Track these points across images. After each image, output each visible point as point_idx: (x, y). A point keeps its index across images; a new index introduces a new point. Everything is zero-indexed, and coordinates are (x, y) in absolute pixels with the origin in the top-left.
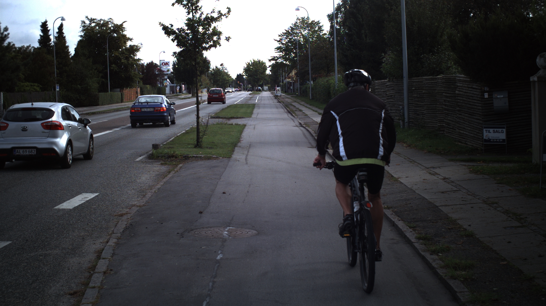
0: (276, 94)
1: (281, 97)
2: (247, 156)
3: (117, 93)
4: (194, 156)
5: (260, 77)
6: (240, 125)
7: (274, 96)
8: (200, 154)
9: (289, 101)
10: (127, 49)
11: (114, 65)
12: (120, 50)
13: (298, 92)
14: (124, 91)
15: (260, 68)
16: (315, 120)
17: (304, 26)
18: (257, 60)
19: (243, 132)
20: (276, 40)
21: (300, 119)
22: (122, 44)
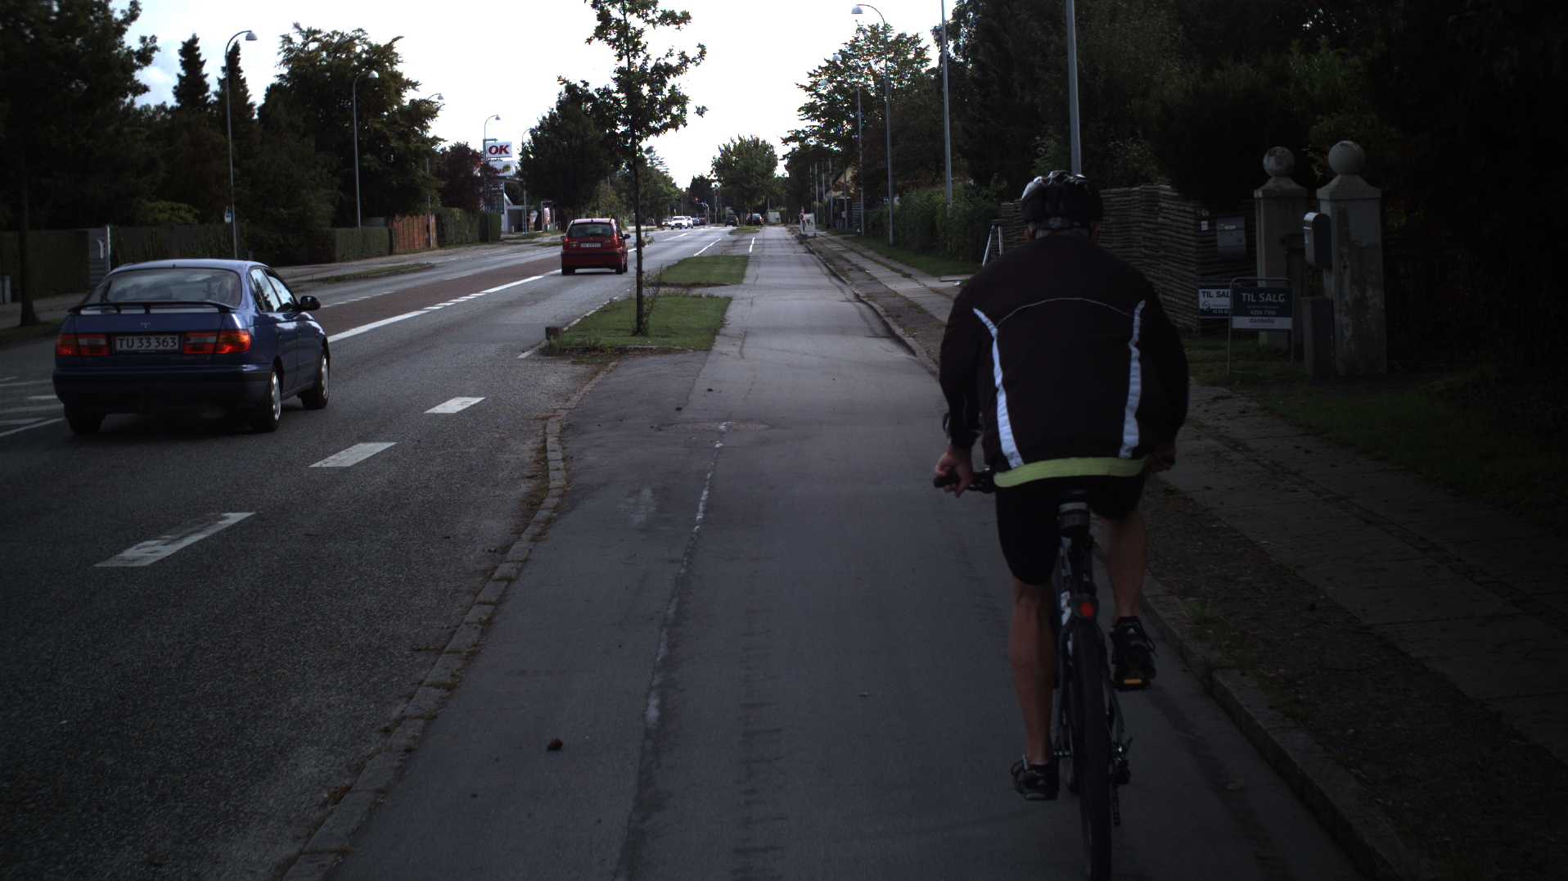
0: (803, 233)
1: (817, 239)
2: (742, 347)
3: (378, 229)
4: (637, 348)
5: (758, 184)
6: (717, 297)
7: (797, 238)
8: (651, 344)
9: (836, 248)
10: (402, 110)
11: (368, 156)
12: (386, 113)
13: (861, 225)
14: (395, 225)
15: (759, 161)
16: (893, 288)
17: (878, 48)
18: (750, 139)
19: (728, 311)
20: (802, 86)
21: (857, 287)
22: (389, 97)
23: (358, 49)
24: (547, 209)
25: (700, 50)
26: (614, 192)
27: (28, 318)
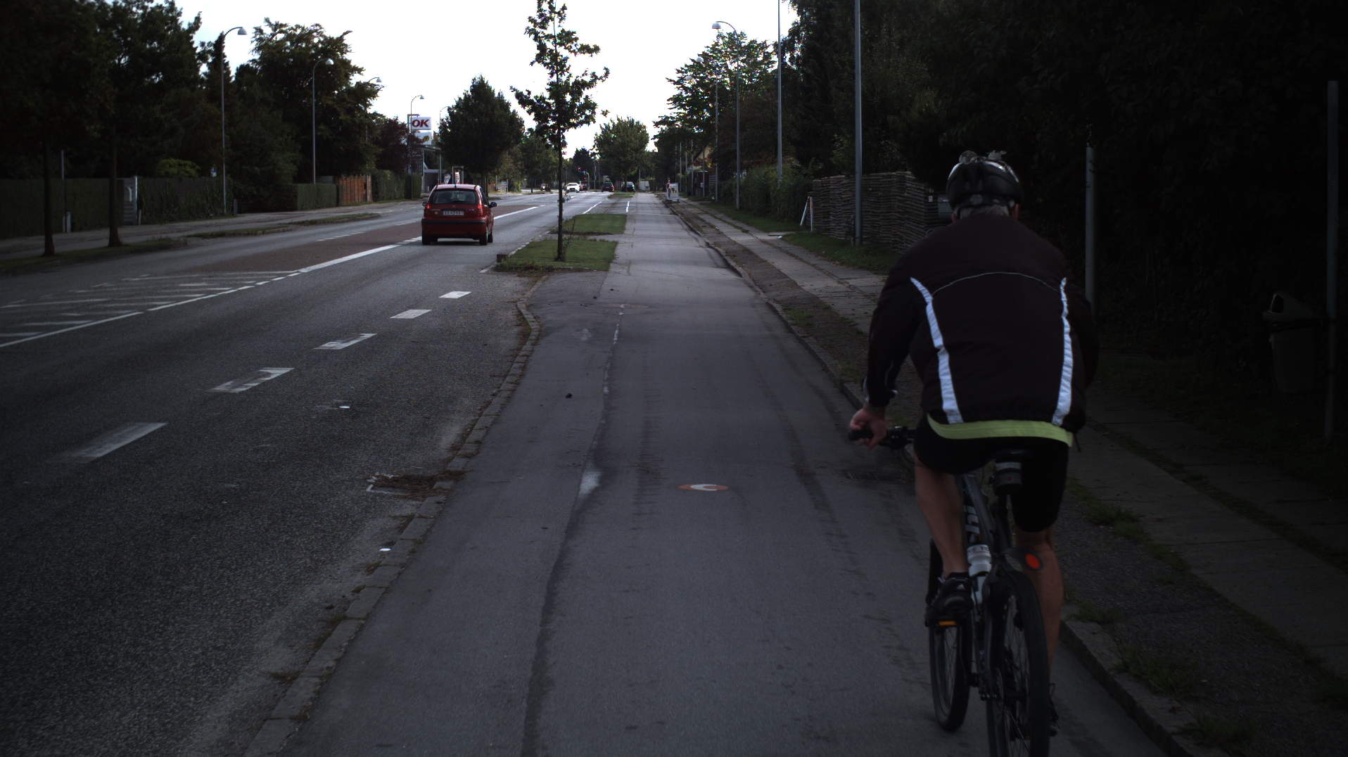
0: (668, 199)
1: (679, 204)
2: (628, 270)
3: (328, 184)
4: (559, 268)
5: (632, 158)
6: (607, 241)
7: (664, 202)
8: (569, 266)
9: (695, 211)
10: (350, 90)
12: (336, 92)
13: (715, 194)
14: (341, 182)
15: (633, 139)
16: (734, 239)
17: (734, 51)
18: (627, 120)
19: (616, 250)
20: (671, 81)
21: (708, 238)
22: (340, 80)
23: (316, 40)
24: (457, 173)
25: (605, 71)
26: (512, 161)
27: (114, 240)
